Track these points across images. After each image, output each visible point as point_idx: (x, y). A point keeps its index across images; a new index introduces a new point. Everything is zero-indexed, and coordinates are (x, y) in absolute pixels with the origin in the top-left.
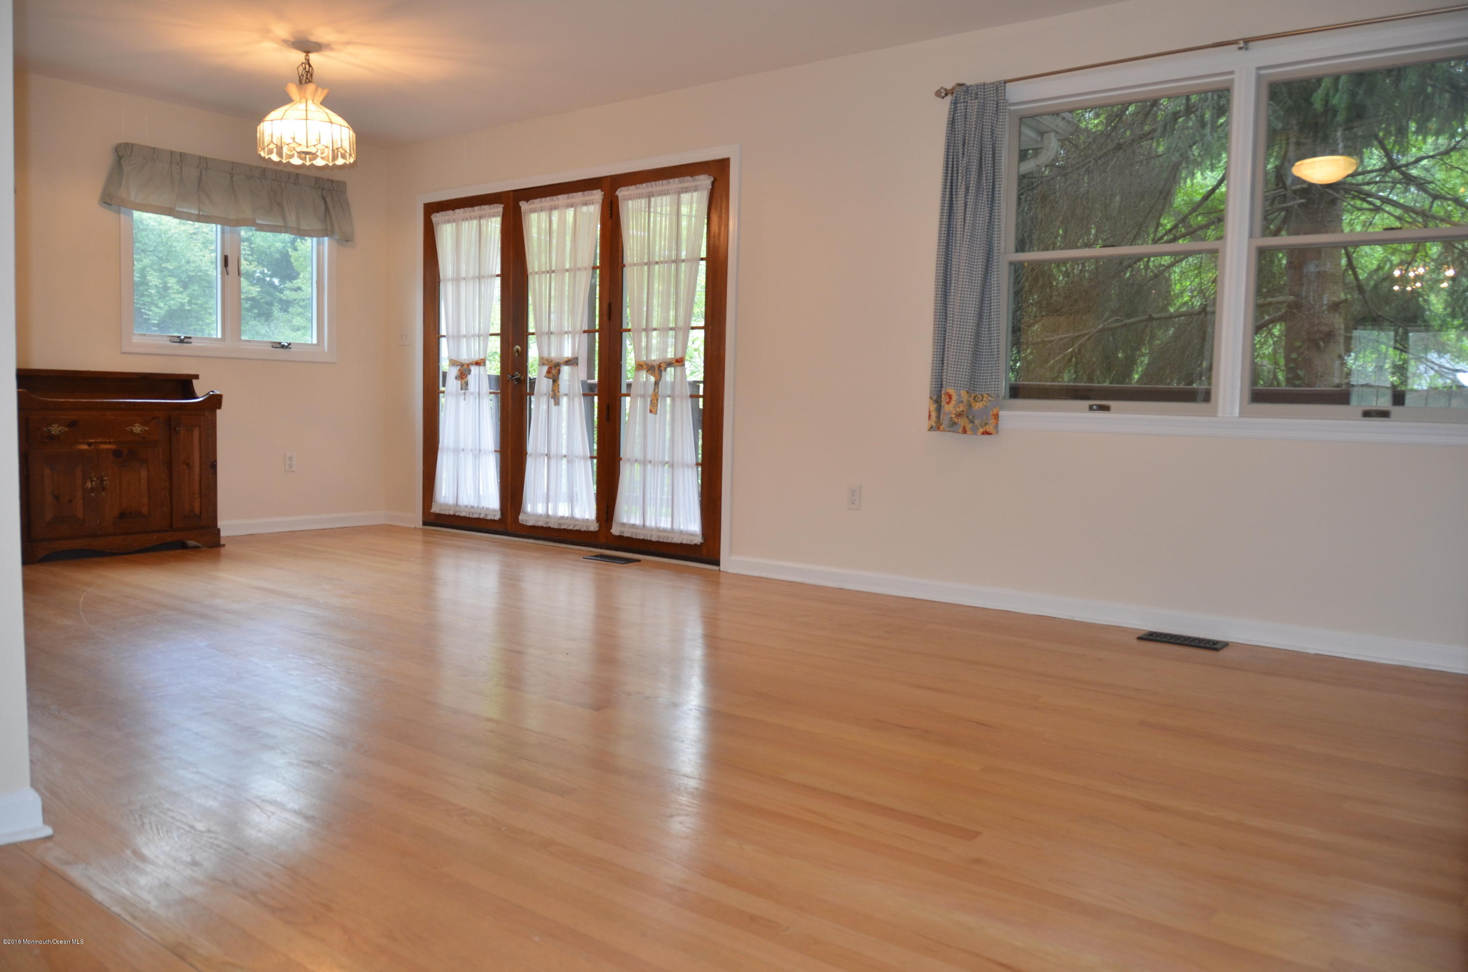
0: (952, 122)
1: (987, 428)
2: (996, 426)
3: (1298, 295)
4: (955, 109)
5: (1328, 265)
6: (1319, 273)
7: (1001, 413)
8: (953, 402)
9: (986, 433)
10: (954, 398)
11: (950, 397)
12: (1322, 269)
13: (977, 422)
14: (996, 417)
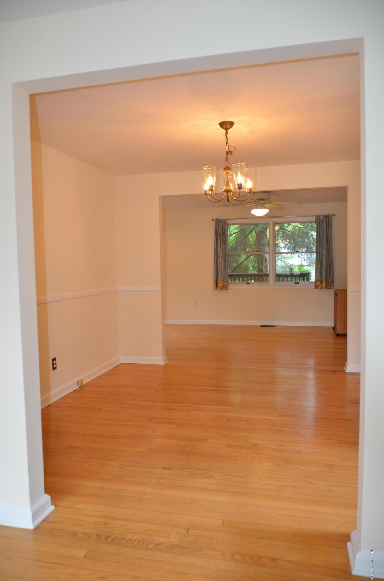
0: (216, 227)
1: (227, 288)
2: (228, 288)
3: (259, 249)
4: (216, 224)
5: (265, 241)
6: (263, 243)
7: (229, 285)
8: (221, 284)
9: (226, 289)
10: (221, 283)
11: (220, 283)
12: (264, 242)
13: (224, 287)
14: (228, 286)
